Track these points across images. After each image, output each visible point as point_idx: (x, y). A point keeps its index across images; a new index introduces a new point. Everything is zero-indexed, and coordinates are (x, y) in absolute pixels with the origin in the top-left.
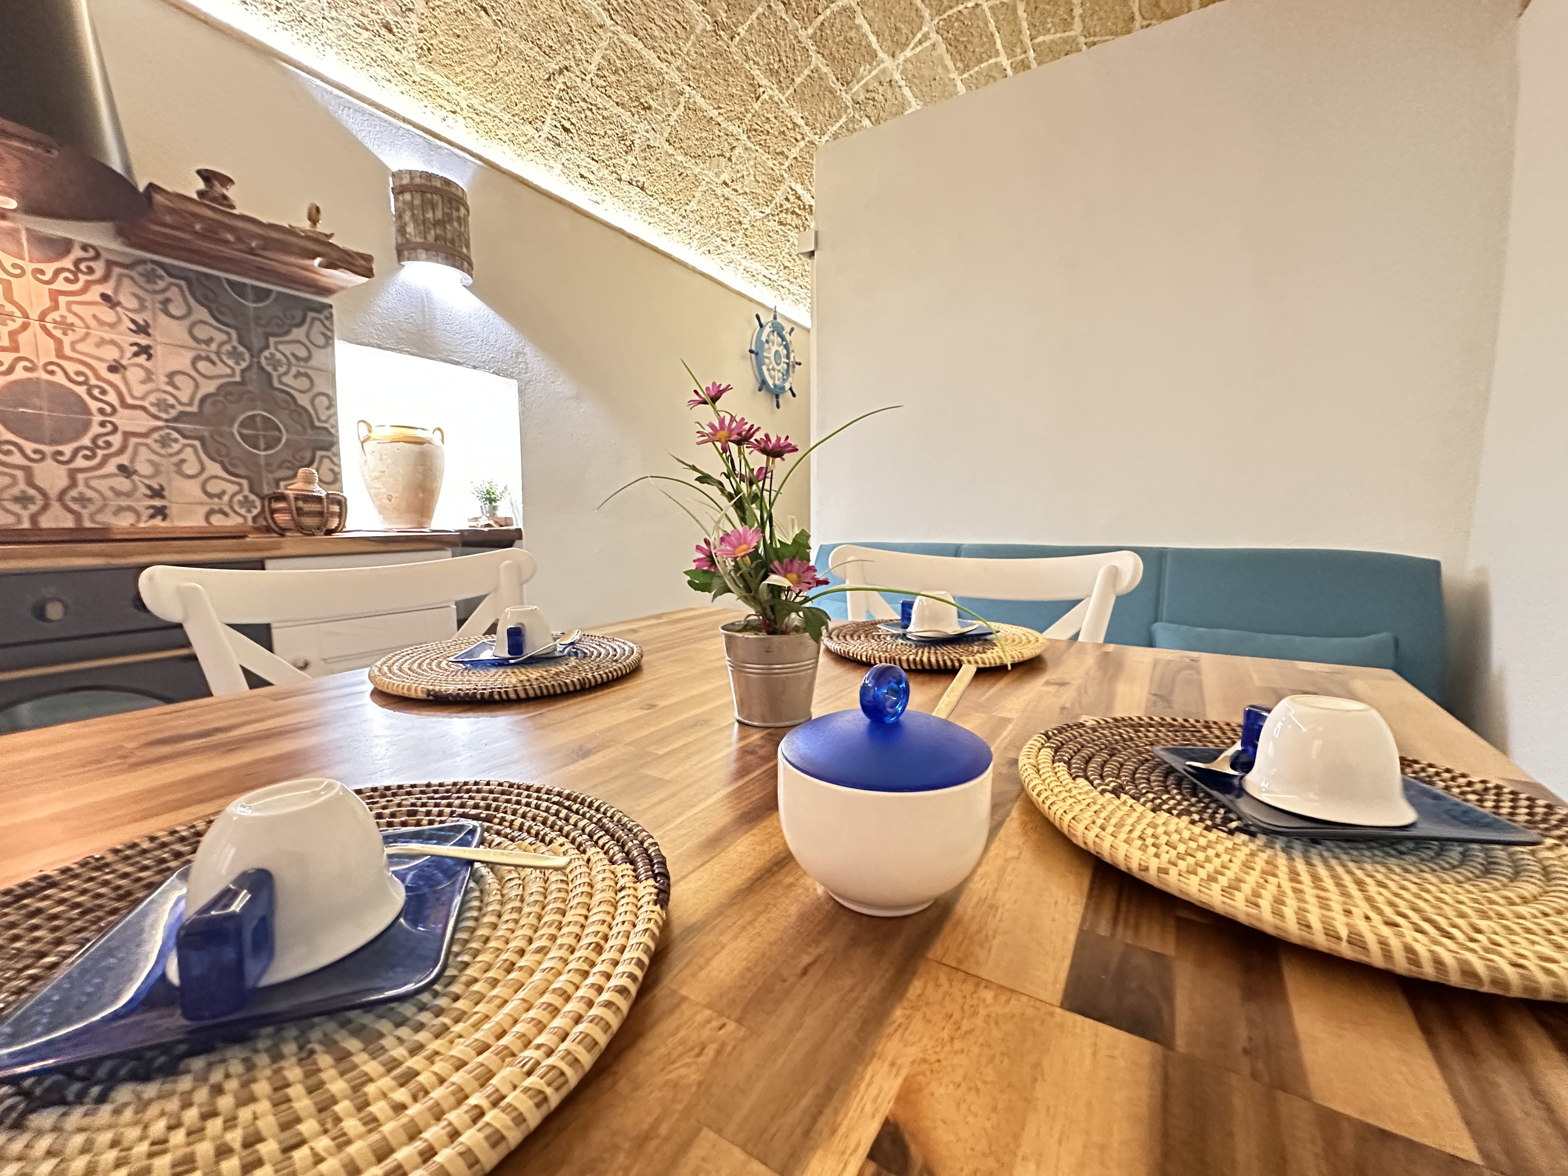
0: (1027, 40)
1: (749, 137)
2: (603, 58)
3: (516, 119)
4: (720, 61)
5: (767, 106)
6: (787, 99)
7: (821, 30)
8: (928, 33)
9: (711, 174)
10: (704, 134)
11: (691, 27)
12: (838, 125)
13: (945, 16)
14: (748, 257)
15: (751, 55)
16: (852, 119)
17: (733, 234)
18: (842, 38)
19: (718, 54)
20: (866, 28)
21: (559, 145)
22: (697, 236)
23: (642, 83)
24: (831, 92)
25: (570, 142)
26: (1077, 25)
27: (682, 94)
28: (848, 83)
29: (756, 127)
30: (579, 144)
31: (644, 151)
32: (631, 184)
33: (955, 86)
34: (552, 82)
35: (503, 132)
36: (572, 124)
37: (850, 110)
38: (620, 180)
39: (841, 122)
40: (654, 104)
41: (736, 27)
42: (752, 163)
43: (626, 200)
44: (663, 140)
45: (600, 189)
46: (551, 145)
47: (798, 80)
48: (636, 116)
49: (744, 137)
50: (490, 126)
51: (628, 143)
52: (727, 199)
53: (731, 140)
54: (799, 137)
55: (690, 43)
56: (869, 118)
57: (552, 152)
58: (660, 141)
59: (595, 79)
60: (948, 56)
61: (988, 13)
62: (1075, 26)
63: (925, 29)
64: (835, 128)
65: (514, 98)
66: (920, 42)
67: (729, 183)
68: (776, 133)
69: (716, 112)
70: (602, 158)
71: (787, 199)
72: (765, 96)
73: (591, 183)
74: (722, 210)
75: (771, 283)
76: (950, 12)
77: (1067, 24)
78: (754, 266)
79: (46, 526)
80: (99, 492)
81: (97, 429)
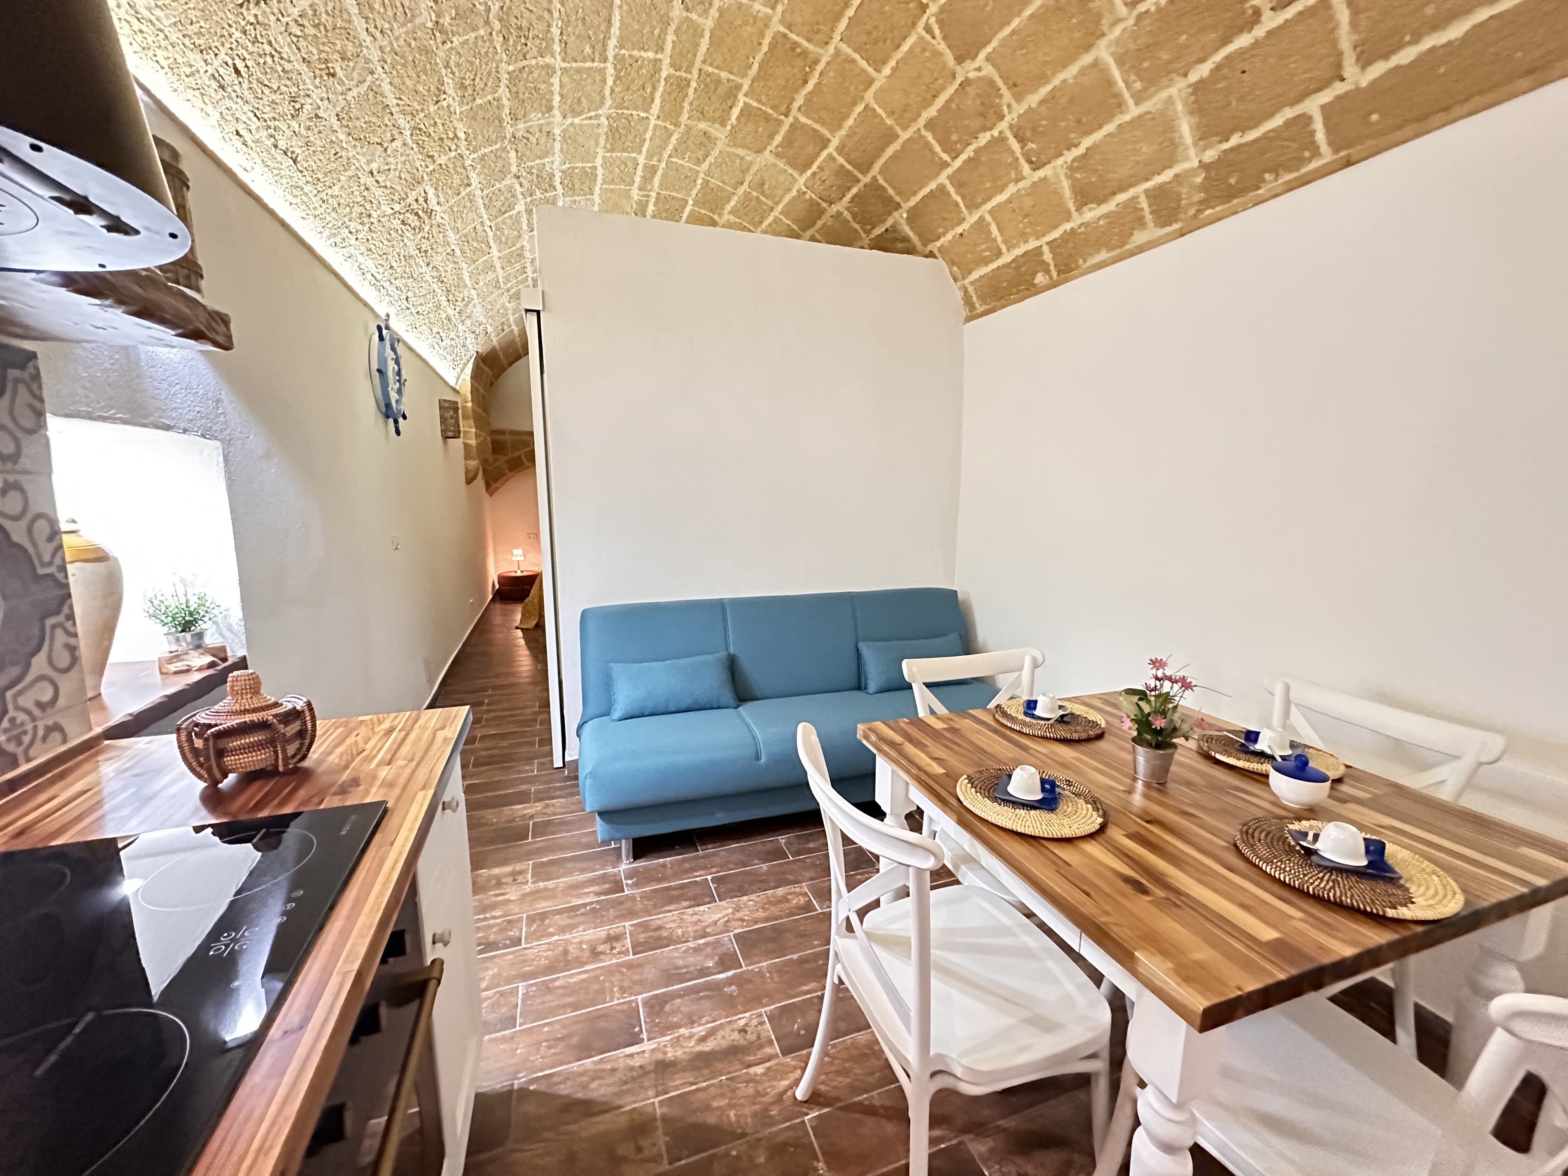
0: (666, 156)
1: (412, 135)
2: (311, 6)
3: (187, 41)
4: (423, 58)
5: (441, 112)
6: (461, 113)
7: (520, 72)
8: (601, 115)
9: (363, 160)
10: (374, 120)
11: (413, 16)
12: (491, 148)
13: (620, 112)
14: (366, 253)
15: (452, 64)
16: (504, 149)
17: (360, 227)
18: (532, 85)
19: (426, 51)
20: (556, 88)
21: (222, 87)
22: (330, 225)
23: (338, 48)
24: (500, 121)
25: (237, 88)
26: (705, 166)
27: (372, 73)
28: (516, 119)
29: (422, 126)
30: (246, 93)
31: (310, 119)
32: (285, 153)
33: (596, 157)
34: (244, 11)
35: (165, 53)
36: (246, 66)
37: (506, 142)
38: (276, 146)
39: (494, 147)
40: (340, 73)
41: (453, 35)
42: (403, 159)
43: (275, 172)
44: (333, 114)
45: (254, 155)
46: (215, 85)
47: (479, 101)
48: (318, 80)
49: (408, 133)
50: (150, 41)
51: (298, 106)
52: (367, 189)
53: (396, 131)
54: (453, 147)
55: (405, 29)
56: (517, 152)
57: (213, 94)
58: (328, 113)
59: (292, 24)
60: (605, 137)
61: (651, 127)
62: (703, 166)
63: (600, 112)
64: (486, 150)
65: (192, 14)
66: (590, 118)
67: (375, 173)
68: (436, 138)
69: (395, 101)
70: (266, 116)
71: (417, 200)
72: (445, 104)
73: (245, 144)
74: (359, 199)
75: (376, 283)
76: (625, 111)
77: (698, 162)
78: (369, 264)
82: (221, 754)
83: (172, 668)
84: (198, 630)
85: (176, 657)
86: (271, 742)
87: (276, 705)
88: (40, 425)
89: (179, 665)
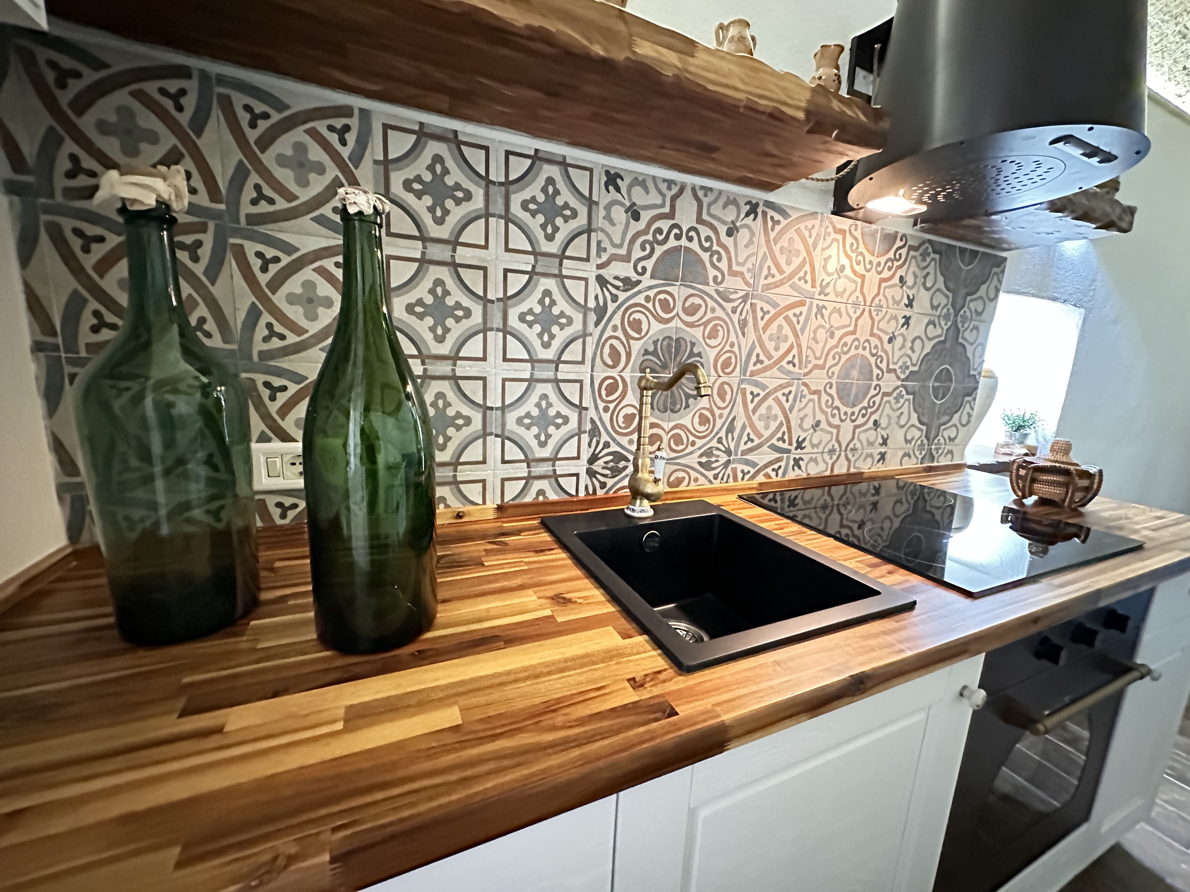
79: (836, 472)
80: (861, 443)
81: (873, 392)
82: (1033, 480)
83: (1003, 451)
84: (1025, 432)
85: (1007, 445)
86: (1066, 485)
87: (1077, 465)
88: (996, 296)
89: (1008, 451)
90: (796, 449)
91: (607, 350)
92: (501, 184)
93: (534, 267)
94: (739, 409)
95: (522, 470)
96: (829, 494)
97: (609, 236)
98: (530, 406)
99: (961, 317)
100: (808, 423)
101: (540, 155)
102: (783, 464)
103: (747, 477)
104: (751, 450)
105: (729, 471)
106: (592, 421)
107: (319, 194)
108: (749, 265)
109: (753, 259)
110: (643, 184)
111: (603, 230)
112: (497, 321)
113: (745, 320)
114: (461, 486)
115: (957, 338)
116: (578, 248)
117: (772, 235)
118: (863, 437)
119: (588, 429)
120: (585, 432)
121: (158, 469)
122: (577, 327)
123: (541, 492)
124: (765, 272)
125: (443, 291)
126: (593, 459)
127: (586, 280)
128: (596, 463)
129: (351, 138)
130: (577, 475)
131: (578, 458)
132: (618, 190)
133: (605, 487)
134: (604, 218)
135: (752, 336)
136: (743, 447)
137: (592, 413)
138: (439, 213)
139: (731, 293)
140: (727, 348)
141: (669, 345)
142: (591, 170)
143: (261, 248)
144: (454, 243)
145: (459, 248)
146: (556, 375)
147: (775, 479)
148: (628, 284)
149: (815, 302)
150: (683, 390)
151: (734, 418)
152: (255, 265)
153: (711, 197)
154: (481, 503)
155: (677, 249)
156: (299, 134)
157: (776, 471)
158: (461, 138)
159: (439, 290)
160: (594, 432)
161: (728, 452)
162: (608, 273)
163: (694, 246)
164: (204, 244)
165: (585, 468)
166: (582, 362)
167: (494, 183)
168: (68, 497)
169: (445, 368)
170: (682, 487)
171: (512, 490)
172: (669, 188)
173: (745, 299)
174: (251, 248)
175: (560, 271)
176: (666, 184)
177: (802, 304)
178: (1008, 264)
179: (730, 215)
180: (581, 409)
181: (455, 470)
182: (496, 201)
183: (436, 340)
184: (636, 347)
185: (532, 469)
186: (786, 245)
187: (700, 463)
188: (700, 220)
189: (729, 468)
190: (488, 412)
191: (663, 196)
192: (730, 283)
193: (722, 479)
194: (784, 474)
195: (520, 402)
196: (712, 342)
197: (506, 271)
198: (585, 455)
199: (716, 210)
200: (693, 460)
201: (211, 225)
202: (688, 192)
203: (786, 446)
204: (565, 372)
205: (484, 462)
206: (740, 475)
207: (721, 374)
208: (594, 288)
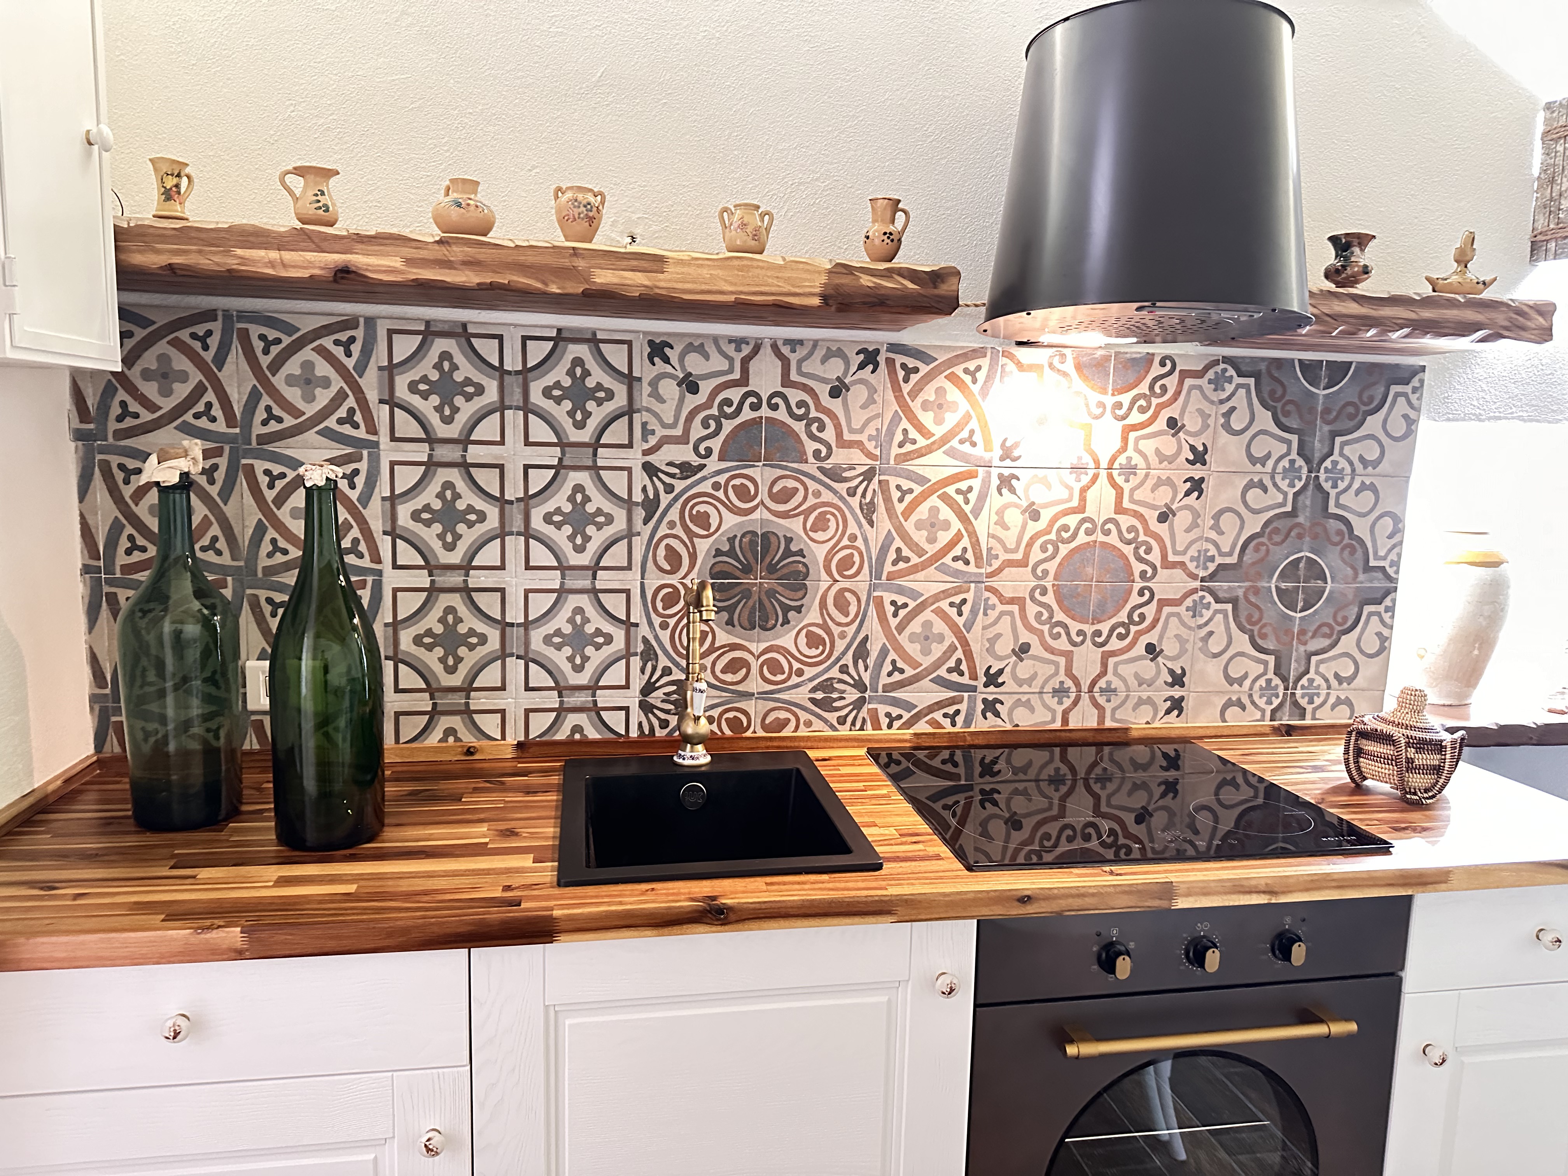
79: (1072, 725)
80: (1124, 680)
81: (1135, 600)
90: (986, 685)
91: (661, 552)
92: (517, 373)
93: (560, 460)
94: (873, 625)
95: (552, 700)
96: (1064, 759)
97: (656, 415)
98: (561, 622)
99: (1327, 470)
100: (1005, 646)
101: (565, 334)
102: (963, 707)
103: (897, 724)
104: (901, 685)
105: (864, 713)
106: (645, 640)
107: (325, 407)
108: (871, 430)
109: (877, 423)
110: (701, 350)
111: (648, 410)
112: (517, 524)
113: (872, 501)
114: (476, 717)
115: (1326, 508)
116: (617, 433)
117: (906, 388)
118: (1127, 671)
119: (639, 651)
120: (636, 654)
121: (169, 684)
122: (620, 524)
123: (577, 729)
124: (899, 437)
125: (452, 494)
126: (648, 688)
127: (629, 470)
128: (653, 695)
129: (356, 349)
130: (627, 709)
131: (627, 686)
132: (667, 360)
133: (667, 726)
134: (649, 396)
135: (883, 523)
136: (884, 680)
137: (644, 630)
138: (447, 412)
139: (845, 470)
140: (845, 542)
141: (753, 543)
142: (629, 343)
143: (268, 465)
144: (465, 441)
145: (471, 447)
146: (593, 583)
147: (949, 729)
148: (687, 470)
149: (995, 472)
150: (778, 600)
151: (866, 638)
152: (263, 482)
153: (801, 352)
154: (499, 738)
155: (757, 422)
156: (307, 353)
157: (953, 718)
158: (471, 330)
159: (448, 494)
160: (649, 654)
161: (860, 685)
162: (658, 459)
163: (782, 415)
164: (220, 467)
165: (637, 700)
166: (629, 568)
167: (509, 373)
168: (97, 707)
169: (456, 579)
170: (785, 733)
171: (540, 724)
172: (738, 350)
173: (869, 475)
174: (260, 466)
175: (595, 461)
176: (733, 345)
177: (972, 475)
178: (1427, 376)
179: (834, 369)
180: (629, 625)
181: (468, 697)
182: (513, 391)
183: (445, 549)
184: (703, 546)
185: (565, 699)
186: (932, 398)
187: (813, 701)
188: (786, 382)
189: (865, 709)
190: (508, 629)
191: (731, 360)
192: (840, 457)
193: (853, 723)
194: (968, 722)
195: (547, 617)
196: (819, 536)
197: (527, 467)
198: (638, 682)
199: (813, 366)
200: (802, 695)
201: (227, 449)
202: (766, 351)
203: (965, 680)
204: (604, 579)
205: (503, 688)
206: (885, 721)
207: (838, 577)
208: (640, 478)
